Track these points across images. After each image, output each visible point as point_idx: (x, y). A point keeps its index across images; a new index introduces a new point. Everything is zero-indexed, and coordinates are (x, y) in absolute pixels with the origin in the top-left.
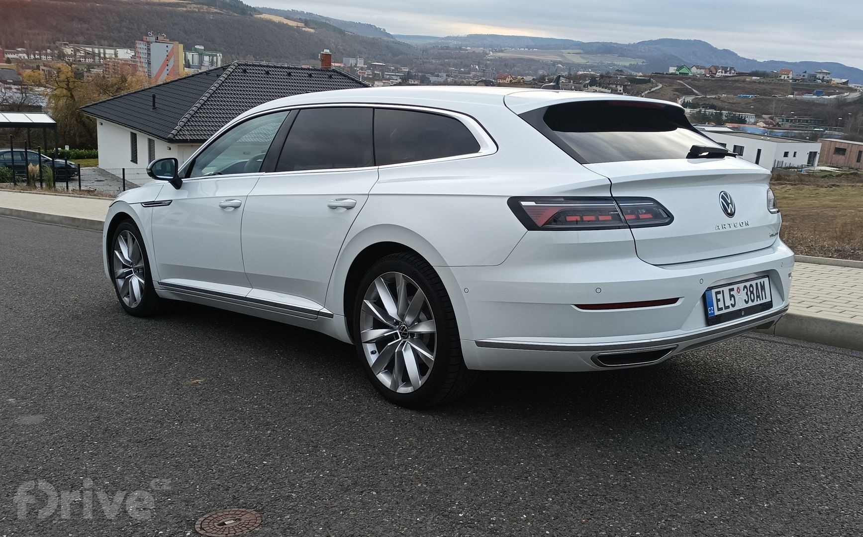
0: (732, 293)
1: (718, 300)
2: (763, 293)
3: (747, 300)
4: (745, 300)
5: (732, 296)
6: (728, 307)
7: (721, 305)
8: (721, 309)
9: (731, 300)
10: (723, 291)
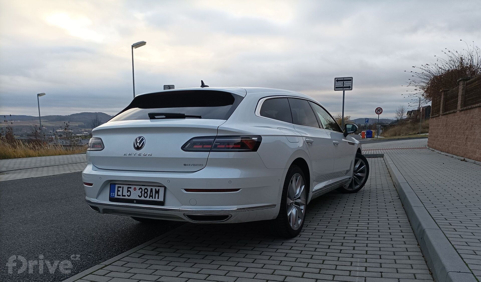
0: (129, 189)
1: (118, 191)
2: (157, 195)
3: (140, 195)
4: (139, 195)
5: (128, 191)
6: (125, 196)
7: (120, 193)
8: (120, 196)
9: (128, 192)
10: (123, 187)
